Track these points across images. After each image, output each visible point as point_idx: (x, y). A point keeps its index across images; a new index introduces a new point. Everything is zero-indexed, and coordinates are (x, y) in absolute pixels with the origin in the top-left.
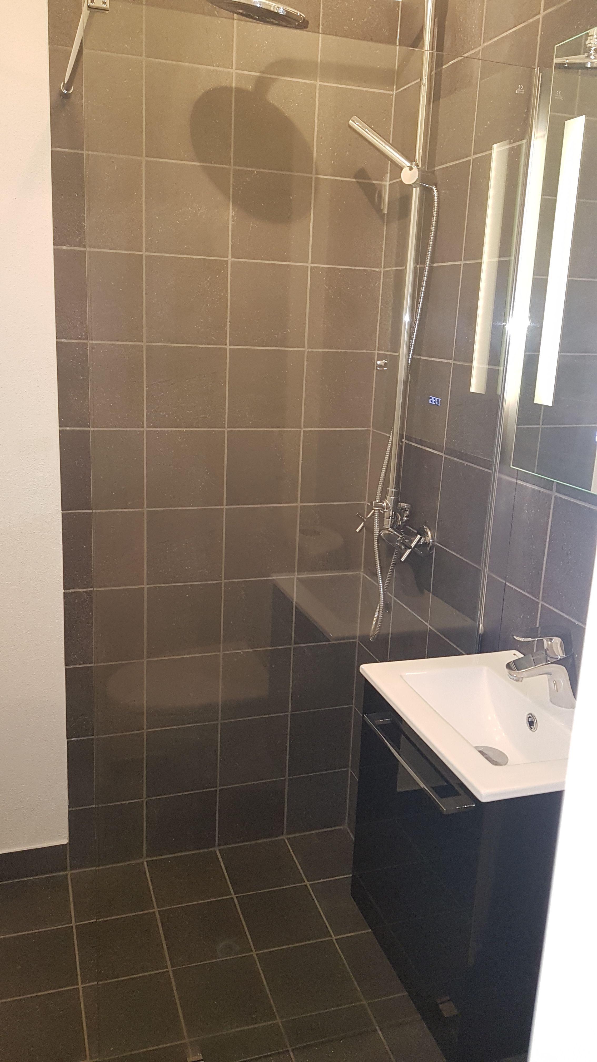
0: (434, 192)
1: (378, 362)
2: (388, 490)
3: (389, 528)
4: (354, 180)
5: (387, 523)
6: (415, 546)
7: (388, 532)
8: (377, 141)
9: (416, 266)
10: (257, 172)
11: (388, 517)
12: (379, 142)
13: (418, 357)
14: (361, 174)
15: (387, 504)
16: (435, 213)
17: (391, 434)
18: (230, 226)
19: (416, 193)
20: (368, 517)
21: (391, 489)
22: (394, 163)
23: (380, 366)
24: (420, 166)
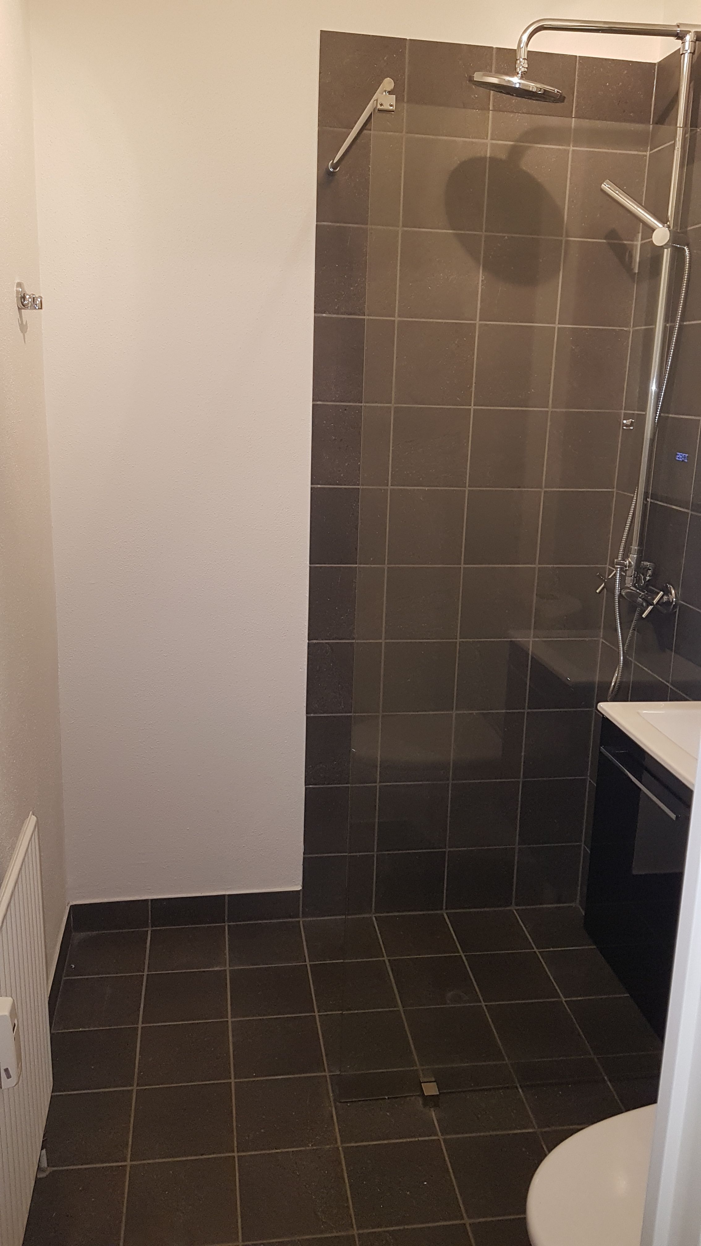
0: (686, 252)
1: (625, 422)
2: (631, 548)
3: (631, 587)
4: (605, 241)
5: (629, 582)
6: (657, 603)
7: (630, 591)
8: (629, 203)
9: (666, 325)
10: (507, 237)
11: (630, 576)
12: (631, 205)
13: (666, 415)
14: (612, 235)
15: (630, 563)
16: (687, 272)
17: (636, 494)
18: (480, 290)
19: (667, 254)
20: (610, 577)
21: (635, 547)
22: (646, 225)
23: (627, 426)
24: (672, 228)
